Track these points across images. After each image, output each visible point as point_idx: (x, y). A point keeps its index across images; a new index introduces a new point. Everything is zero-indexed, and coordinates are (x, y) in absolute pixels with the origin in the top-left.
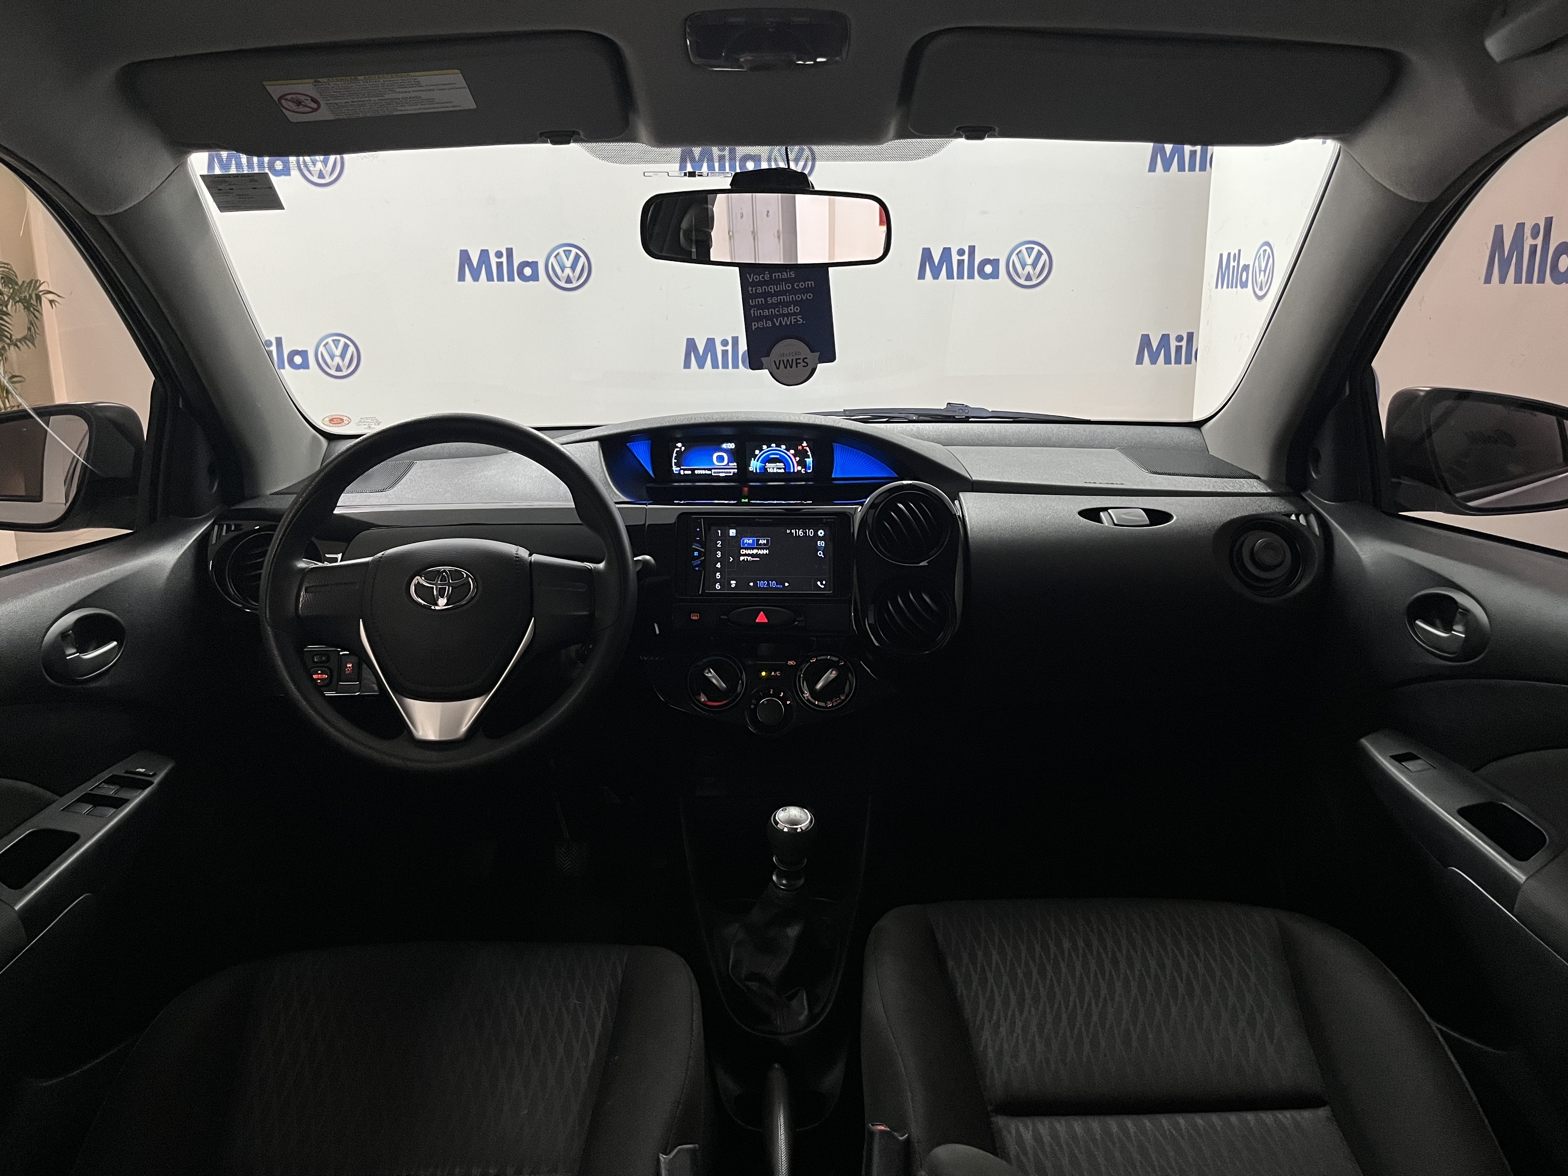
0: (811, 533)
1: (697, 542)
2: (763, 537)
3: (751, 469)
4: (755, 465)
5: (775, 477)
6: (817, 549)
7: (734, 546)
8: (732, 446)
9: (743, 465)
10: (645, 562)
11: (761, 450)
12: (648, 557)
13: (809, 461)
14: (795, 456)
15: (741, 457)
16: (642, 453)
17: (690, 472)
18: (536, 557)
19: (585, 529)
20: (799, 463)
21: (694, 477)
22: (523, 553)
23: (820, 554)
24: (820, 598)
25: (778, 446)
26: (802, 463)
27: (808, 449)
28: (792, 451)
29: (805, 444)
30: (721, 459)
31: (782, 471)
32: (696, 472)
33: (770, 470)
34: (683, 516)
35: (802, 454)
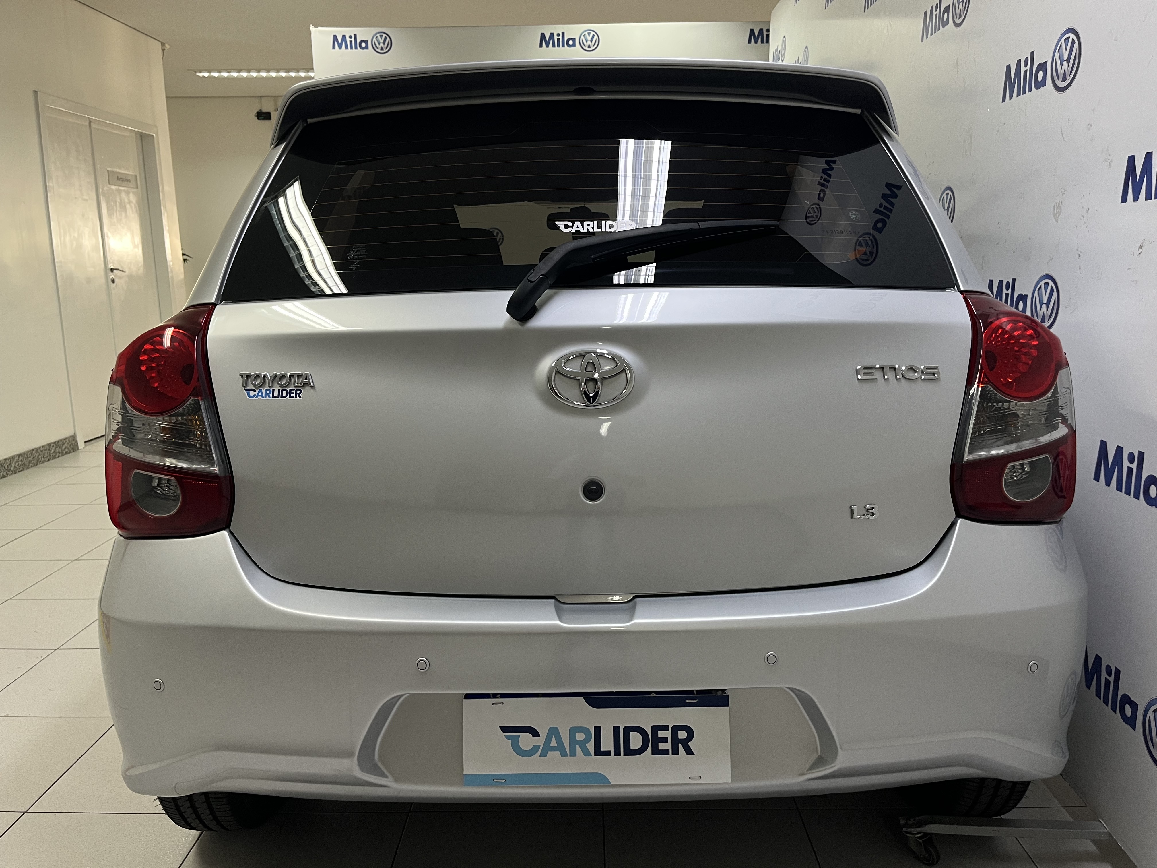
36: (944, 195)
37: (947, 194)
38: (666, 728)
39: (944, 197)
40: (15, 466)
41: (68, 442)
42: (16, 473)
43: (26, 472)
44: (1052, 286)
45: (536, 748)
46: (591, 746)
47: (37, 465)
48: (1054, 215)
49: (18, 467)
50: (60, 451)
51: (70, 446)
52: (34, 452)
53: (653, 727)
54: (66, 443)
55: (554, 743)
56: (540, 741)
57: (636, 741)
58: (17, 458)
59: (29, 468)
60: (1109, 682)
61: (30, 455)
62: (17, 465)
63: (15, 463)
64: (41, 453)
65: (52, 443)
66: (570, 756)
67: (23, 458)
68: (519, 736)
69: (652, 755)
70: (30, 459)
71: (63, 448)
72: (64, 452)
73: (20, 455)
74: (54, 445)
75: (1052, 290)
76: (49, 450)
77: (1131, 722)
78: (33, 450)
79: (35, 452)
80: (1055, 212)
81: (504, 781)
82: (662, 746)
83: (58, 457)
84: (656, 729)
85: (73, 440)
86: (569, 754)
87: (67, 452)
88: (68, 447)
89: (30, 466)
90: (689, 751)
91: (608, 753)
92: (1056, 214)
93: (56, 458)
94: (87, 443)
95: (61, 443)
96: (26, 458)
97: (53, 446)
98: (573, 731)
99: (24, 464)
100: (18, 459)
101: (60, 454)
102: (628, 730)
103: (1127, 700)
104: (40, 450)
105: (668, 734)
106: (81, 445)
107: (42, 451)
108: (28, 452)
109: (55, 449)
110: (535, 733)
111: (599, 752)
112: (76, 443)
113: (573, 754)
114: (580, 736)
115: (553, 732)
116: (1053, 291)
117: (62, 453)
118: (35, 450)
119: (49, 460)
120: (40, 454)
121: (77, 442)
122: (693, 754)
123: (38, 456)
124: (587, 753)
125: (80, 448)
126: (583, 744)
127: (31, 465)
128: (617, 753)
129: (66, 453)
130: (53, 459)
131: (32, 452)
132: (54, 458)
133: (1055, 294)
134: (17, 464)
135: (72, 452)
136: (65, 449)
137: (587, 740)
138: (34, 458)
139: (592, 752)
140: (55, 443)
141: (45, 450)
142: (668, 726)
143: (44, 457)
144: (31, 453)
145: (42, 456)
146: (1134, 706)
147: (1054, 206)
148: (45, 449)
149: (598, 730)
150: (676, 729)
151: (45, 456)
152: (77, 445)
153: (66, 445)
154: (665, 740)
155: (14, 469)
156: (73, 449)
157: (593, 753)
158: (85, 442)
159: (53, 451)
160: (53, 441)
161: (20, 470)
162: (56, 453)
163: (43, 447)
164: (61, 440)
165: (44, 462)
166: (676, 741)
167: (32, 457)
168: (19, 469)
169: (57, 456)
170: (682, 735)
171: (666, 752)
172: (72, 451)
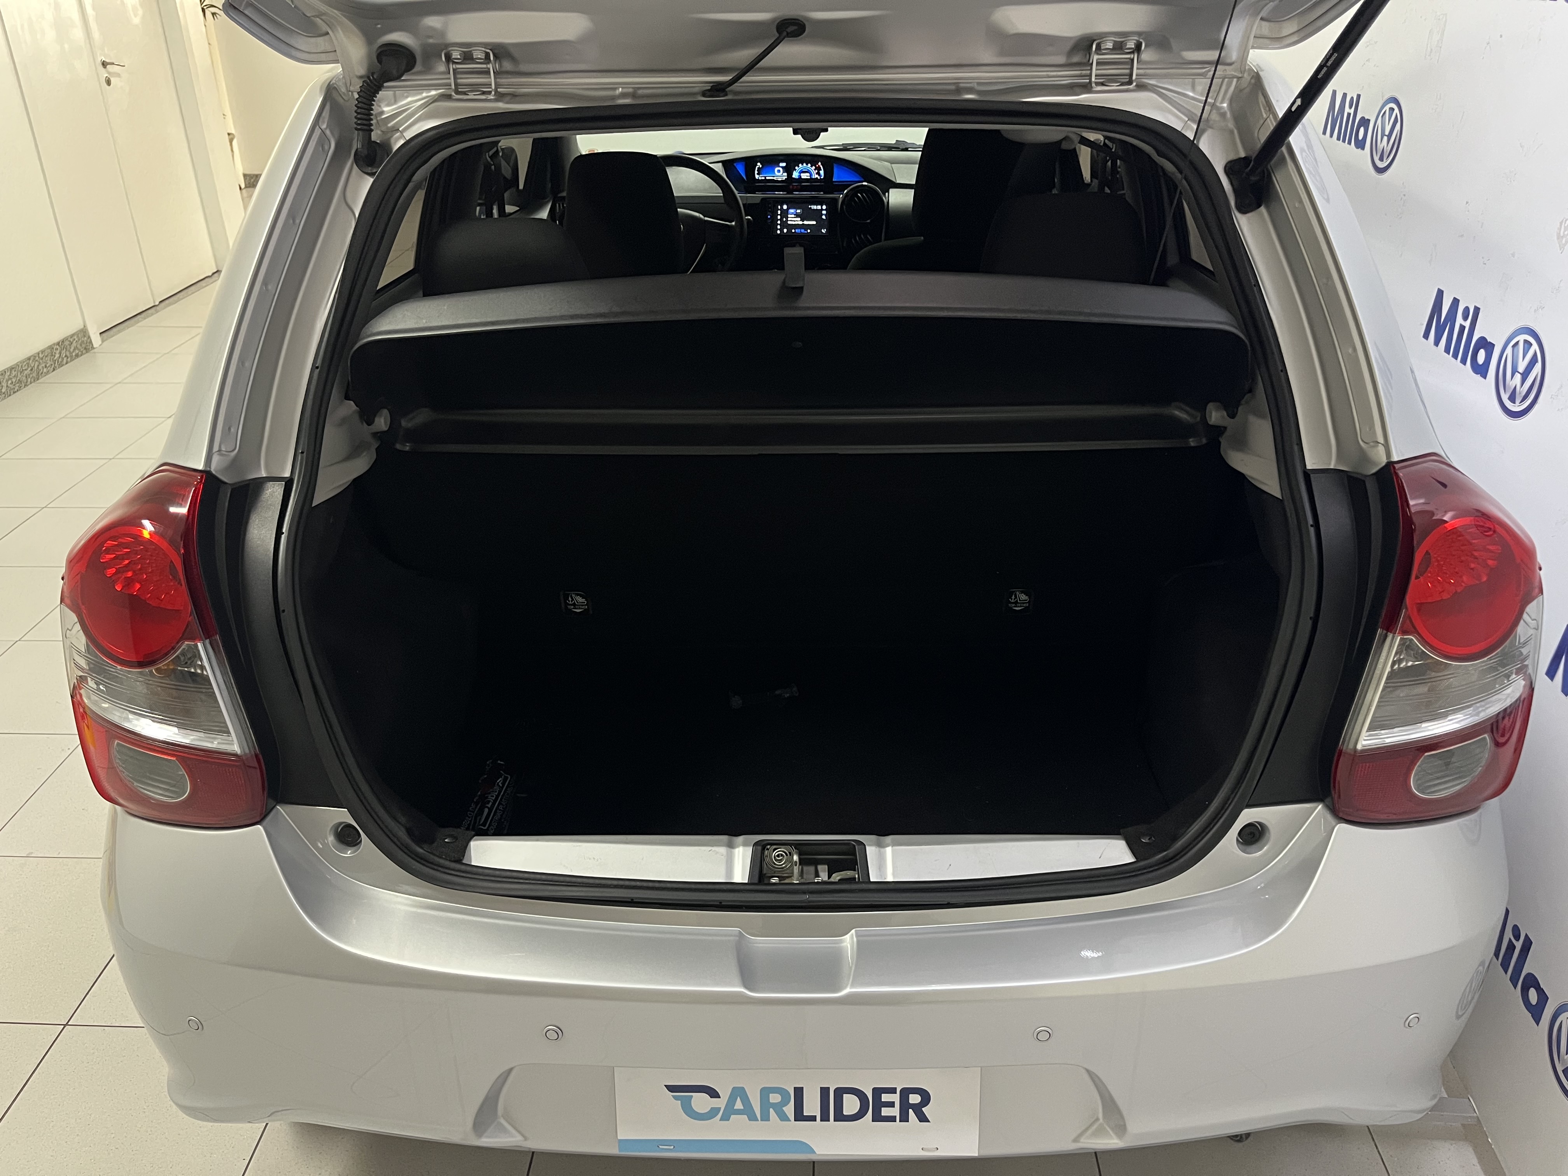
0: (819, 207)
1: (769, 211)
2: (799, 209)
3: (793, 176)
4: (795, 175)
5: (806, 180)
6: (822, 215)
7: (785, 214)
8: (784, 164)
9: (790, 175)
10: (749, 219)
11: (798, 167)
12: (749, 217)
13: (822, 172)
14: (815, 170)
15: (789, 170)
16: (741, 169)
17: (764, 178)
18: (706, 219)
19: (725, 205)
20: (817, 174)
21: (766, 181)
22: (702, 216)
23: (824, 217)
24: (823, 236)
25: (807, 164)
26: (818, 173)
27: (821, 166)
28: (814, 167)
29: (820, 164)
30: (779, 171)
31: (809, 177)
32: (767, 178)
33: (802, 177)
34: (763, 199)
35: (819, 169)
36: (1387, 108)
37: (1392, 109)
38: (893, 1091)
39: (1385, 113)
40: (7, 386)
41: (76, 339)
42: (10, 395)
43: (24, 391)
44: (1535, 354)
45: (714, 1112)
46: (790, 1110)
47: (38, 379)
48: (1559, 237)
49: (11, 386)
50: (68, 354)
51: (81, 345)
52: (31, 361)
53: (874, 1089)
54: (75, 342)
55: (739, 1105)
56: (720, 1103)
57: (851, 1105)
58: (9, 373)
59: (27, 386)
60: (1514, 947)
61: (26, 367)
62: (11, 384)
63: (7, 381)
64: (41, 361)
65: (54, 344)
66: (761, 1120)
67: (16, 372)
68: (692, 1096)
69: (873, 1121)
70: (26, 372)
71: (72, 350)
72: (74, 354)
73: (12, 369)
74: (58, 347)
75: (1534, 360)
76: (52, 355)
77: (1536, 1012)
78: (29, 359)
79: (33, 361)
80: (1562, 234)
81: (672, 1147)
82: (885, 1112)
83: (67, 363)
84: (878, 1092)
85: (85, 336)
86: (759, 1118)
87: (78, 353)
88: (78, 346)
89: (28, 383)
90: (923, 1118)
91: (813, 1118)
92: (1562, 237)
93: (63, 365)
94: (104, 335)
95: (67, 343)
96: (21, 373)
97: (57, 349)
98: (765, 1092)
99: (20, 381)
100: (10, 375)
101: (68, 358)
102: (840, 1092)
103: (1532, 982)
104: (39, 357)
105: (896, 1098)
106: (96, 340)
107: (42, 359)
108: (22, 362)
109: (60, 353)
110: (714, 1094)
111: (800, 1116)
112: (89, 341)
113: (765, 1117)
114: (775, 1098)
115: (739, 1092)
116: (1536, 361)
117: (72, 356)
118: (32, 358)
119: (54, 370)
120: (40, 363)
121: (89, 337)
122: (929, 1121)
123: (38, 366)
124: (783, 1117)
125: (95, 346)
126: (779, 1108)
127: (29, 380)
128: (825, 1118)
129: (77, 356)
130: (59, 368)
131: (28, 361)
132: (61, 365)
133: (1538, 366)
134: (10, 382)
135: (85, 354)
136: (74, 350)
137: (785, 1102)
138: (31, 370)
139: (791, 1115)
140: (58, 344)
141: (46, 356)
142: (896, 1089)
143: (46, 367)
144: (28, 364)
145: (43, 365)
146: (1543, 997)
147: (1562, 221)
148: (46, 354)
149: (799, 1092)
150: (906, 1093)
151: (48, 365)
152: (91, 342)
153: (74, 344)
154: (891, 1105)
155: (7, 390)
156: (85, 349)
157: (792, 1117)
158: (100, 333)
159: (57, 356)
160: (56, 340)
161: (16, 390)
162: (63, 359)
163: (43, 352)
164: (66, 339)
165: (48, 373)
166: (905, 1106)
167: (29, 369)
168: (14, 389)
169: (65, 361)
170: (915, 1099)
171: (892, 1119)
172: (84, 352)
